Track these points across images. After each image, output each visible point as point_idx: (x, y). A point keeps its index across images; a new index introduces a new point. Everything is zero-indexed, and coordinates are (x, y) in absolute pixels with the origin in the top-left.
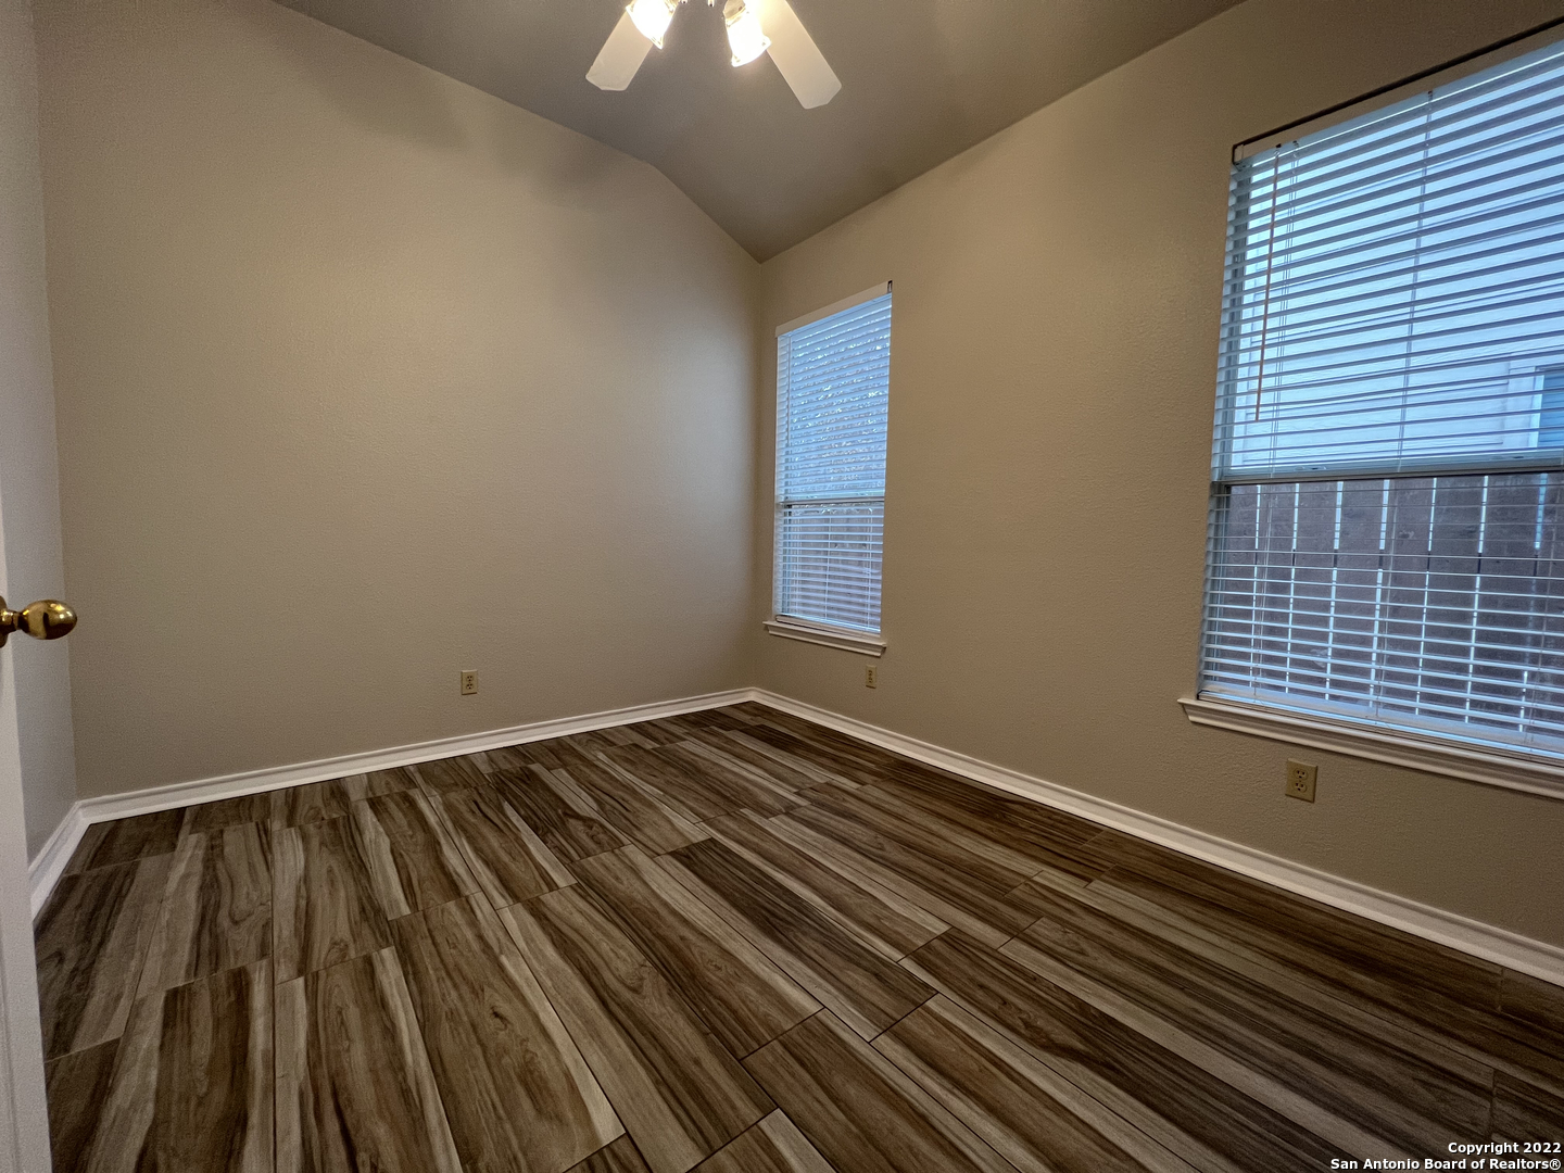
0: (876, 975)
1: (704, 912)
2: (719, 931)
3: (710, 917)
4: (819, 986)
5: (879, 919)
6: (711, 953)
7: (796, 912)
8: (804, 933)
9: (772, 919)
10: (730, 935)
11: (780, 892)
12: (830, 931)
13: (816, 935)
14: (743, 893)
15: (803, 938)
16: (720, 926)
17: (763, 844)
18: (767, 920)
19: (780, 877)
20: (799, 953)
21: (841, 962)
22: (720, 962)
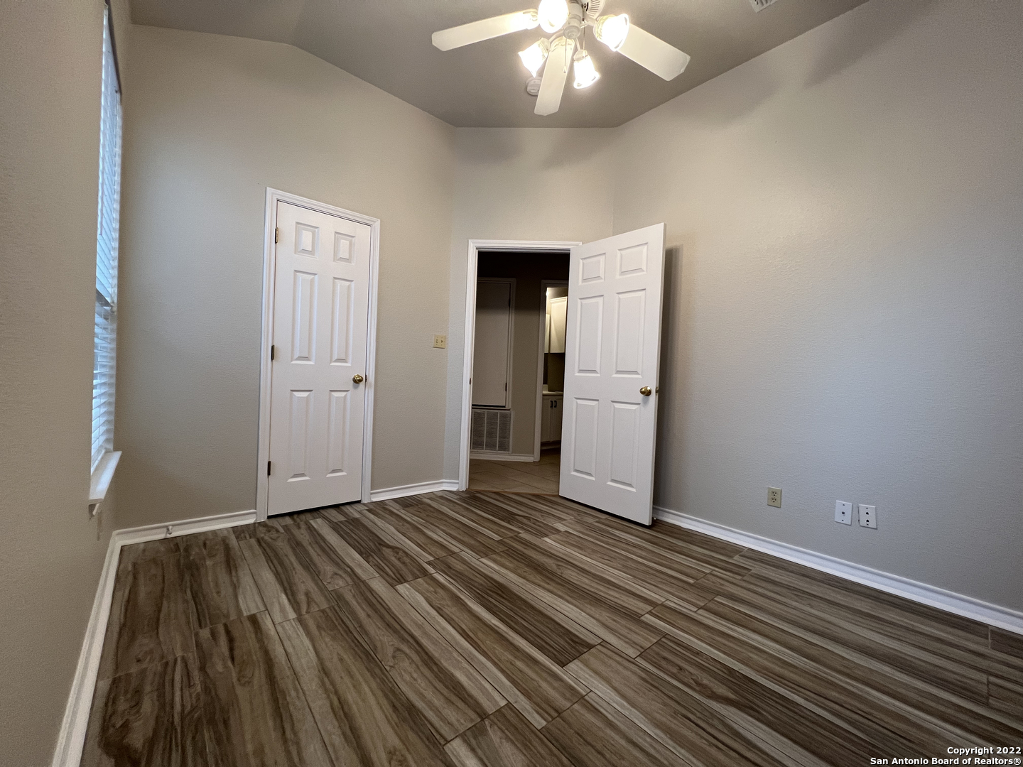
0: (450, 568)
1: (542, 597)
2: (529, 586)
3: (537, 594)
4: (478, 565)
5: (436, 592)
6: (531, 578)
7: (486, 596)
8: (482, 585)
9: (500, 593)
10: (523, 585)
11: (495, 609)
12: (467, 586)
13: (476, 584)
14: (520, 609)
15: (482, 583)
16: (530, 590)
17: (511, 657)
18: (502, 592)
19: (494, 621)
20: (486, 576)
21: (466, 573)
22: (525, 574)
